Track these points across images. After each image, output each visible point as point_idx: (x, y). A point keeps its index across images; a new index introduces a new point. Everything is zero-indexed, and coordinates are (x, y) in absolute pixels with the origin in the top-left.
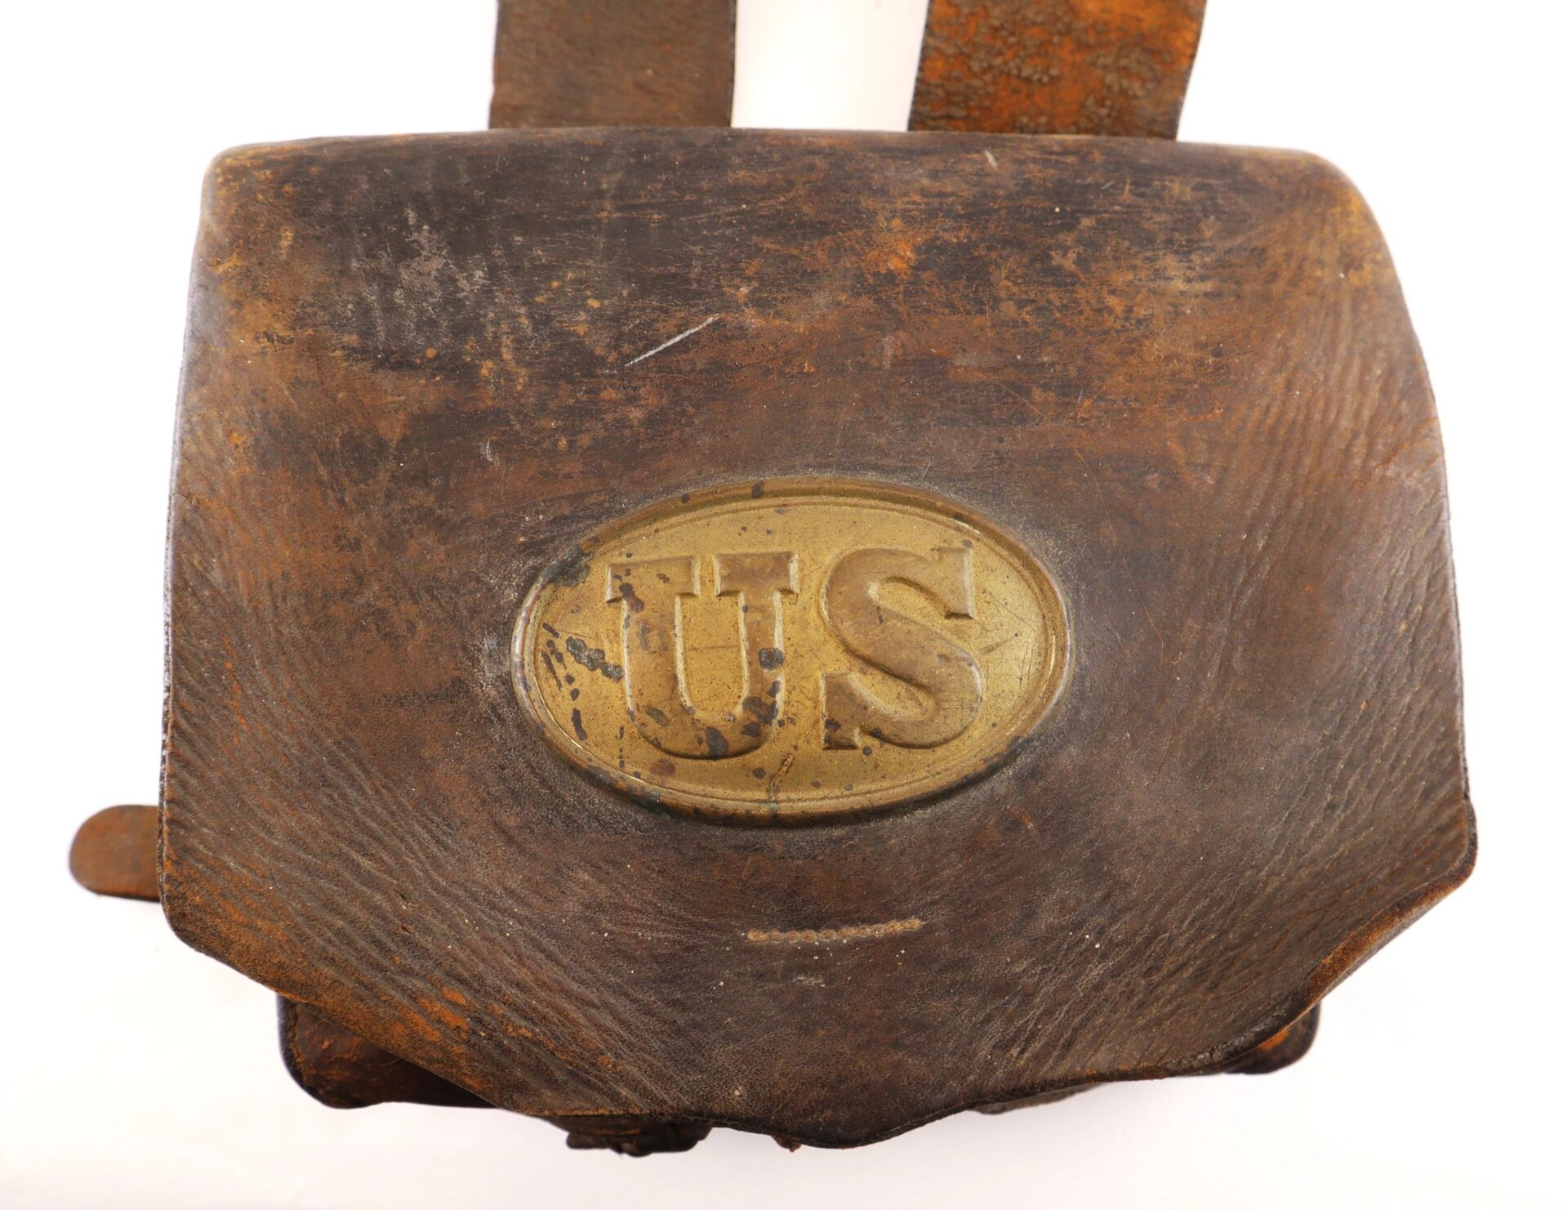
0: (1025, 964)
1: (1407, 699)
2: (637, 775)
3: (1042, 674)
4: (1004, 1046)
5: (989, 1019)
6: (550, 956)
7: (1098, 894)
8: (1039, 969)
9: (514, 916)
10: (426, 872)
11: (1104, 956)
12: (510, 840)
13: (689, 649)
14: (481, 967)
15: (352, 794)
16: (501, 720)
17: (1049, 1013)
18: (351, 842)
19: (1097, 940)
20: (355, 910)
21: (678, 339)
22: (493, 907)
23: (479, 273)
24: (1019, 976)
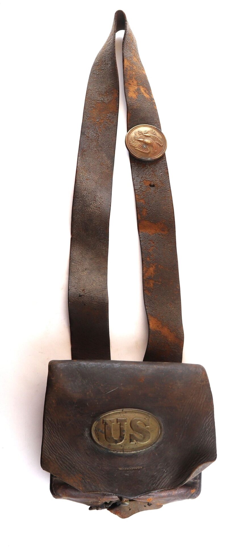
0: (156, 473)
1: (208, 439)
2: (106, 446)
3: (158, 434)
4: (153, 484)
5: (151, 481)
6: (93, 471)
7: (166, 464)
8: (157, 474)
9: (88, 465)
10: (77, 459)
11: (166, 473)
12: (88, 455)
13: (114, 430)
14: (84, 471)
15: (67, 448)
16: (88, 439)
17: (158, 480)
18: (67, 455)
19: (165, 470)
20: (68, 463)
21: (113, 390)
22: (85, 464)
23: (86, 381)
24: (155, 475)
